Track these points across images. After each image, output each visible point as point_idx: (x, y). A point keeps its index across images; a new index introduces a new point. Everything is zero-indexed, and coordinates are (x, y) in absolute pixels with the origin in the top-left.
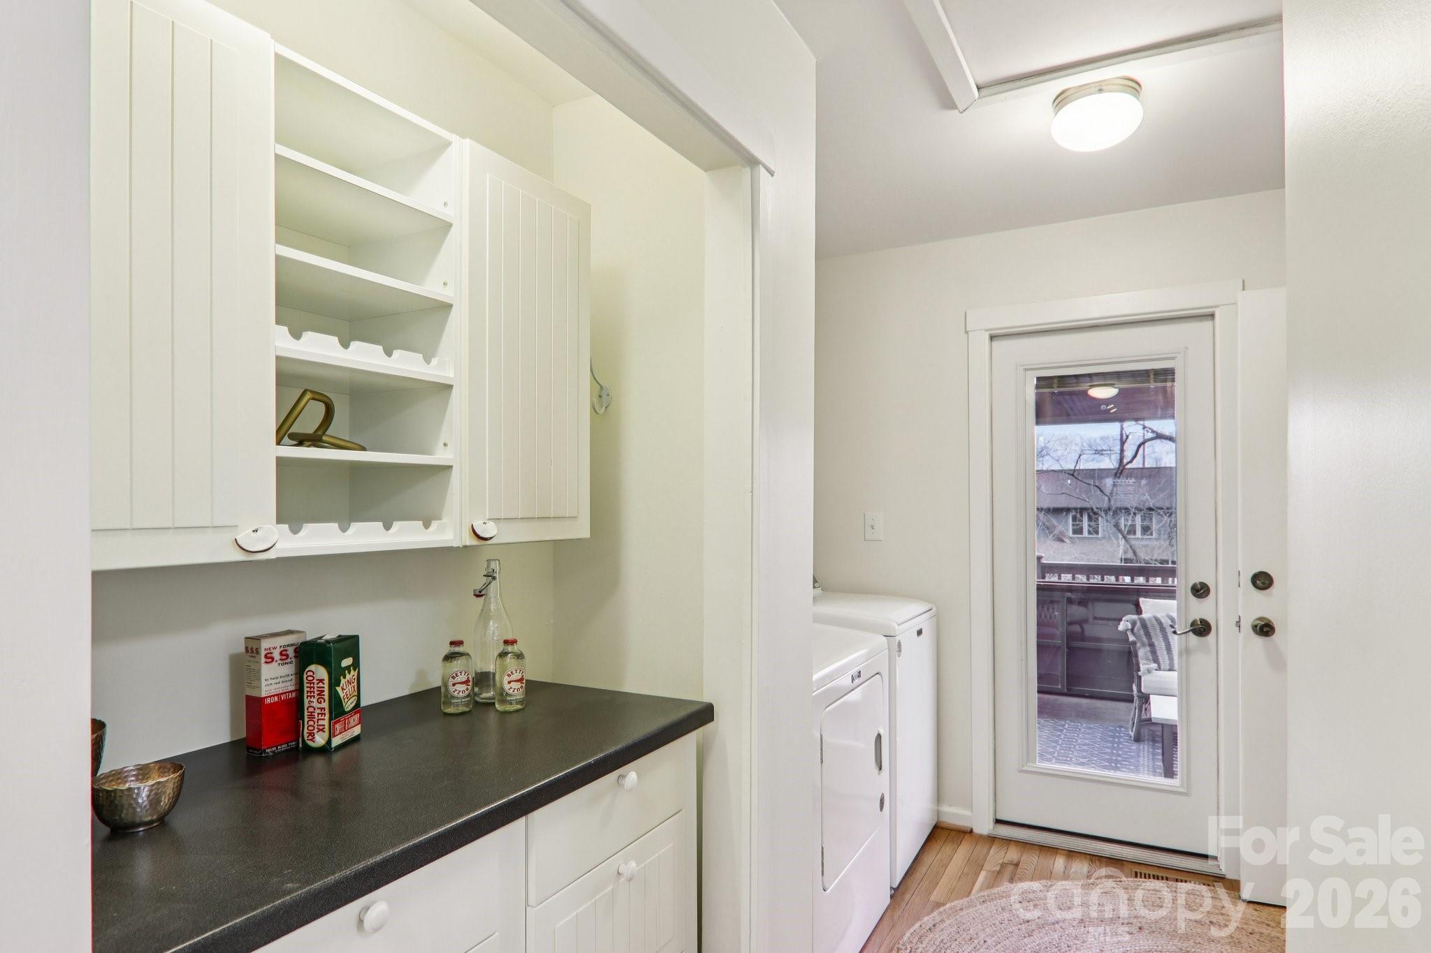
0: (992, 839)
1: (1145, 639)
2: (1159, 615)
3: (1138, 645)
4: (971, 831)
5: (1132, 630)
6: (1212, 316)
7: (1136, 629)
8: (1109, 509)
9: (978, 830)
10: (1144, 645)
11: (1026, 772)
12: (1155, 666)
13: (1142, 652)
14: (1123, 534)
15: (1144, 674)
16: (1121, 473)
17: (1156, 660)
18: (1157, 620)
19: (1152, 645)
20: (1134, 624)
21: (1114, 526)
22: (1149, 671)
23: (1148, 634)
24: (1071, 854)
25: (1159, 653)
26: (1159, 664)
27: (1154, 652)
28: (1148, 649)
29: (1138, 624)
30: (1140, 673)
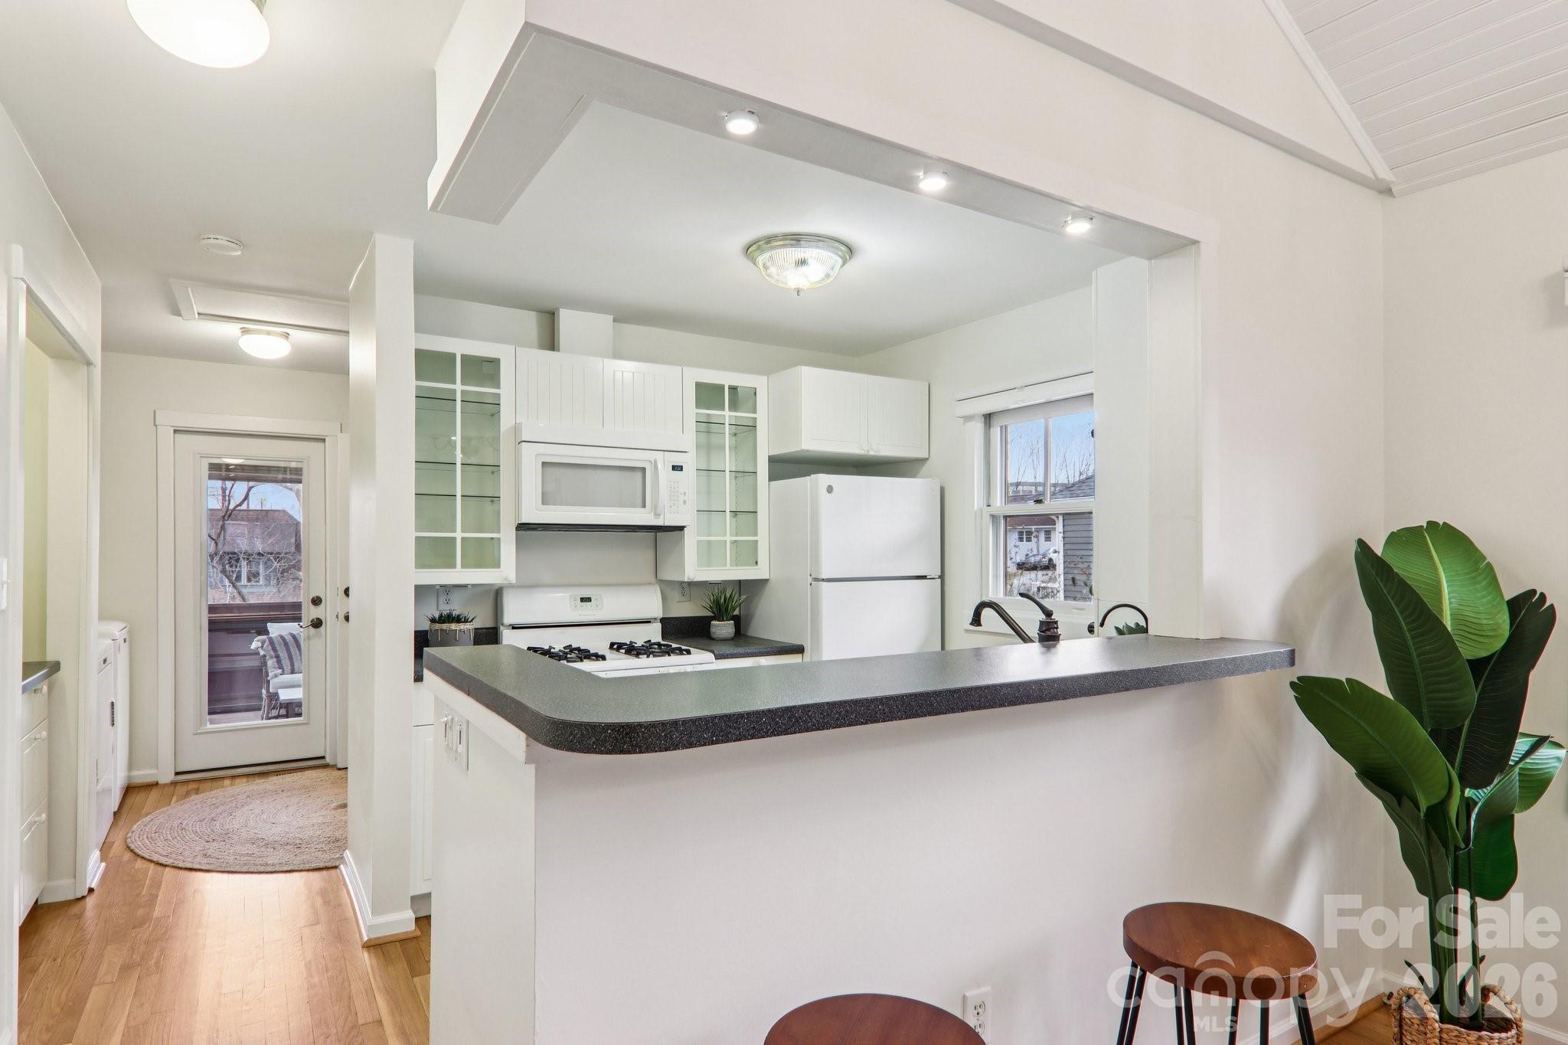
0: (174, 784)
1: (272, 653)
2: (283, 634)
3: (267, 658)
4: (157, 784)
5: (262, 647)
6: (324, 440)
7: (265, 646)
8: (216, 554)
9: (162, 781)
10: (271, 657)
11: (200, 733)
12: (280, 671)
13: (271, 663)
14: (230, 581)
15: (272, 678)
16: (229, 516)
17: (281, 667)
18: (282, 637)
19: (277, 657)
20: (263, 642)
21: (221, 572)
22: (276, 676)
23: (274, 649)
24: (233, 777)
25: (283, 662)
26: (283, 671)
27: (279, 661)
28: (275, 660)
29: (267, 642)
30: (269, 678)
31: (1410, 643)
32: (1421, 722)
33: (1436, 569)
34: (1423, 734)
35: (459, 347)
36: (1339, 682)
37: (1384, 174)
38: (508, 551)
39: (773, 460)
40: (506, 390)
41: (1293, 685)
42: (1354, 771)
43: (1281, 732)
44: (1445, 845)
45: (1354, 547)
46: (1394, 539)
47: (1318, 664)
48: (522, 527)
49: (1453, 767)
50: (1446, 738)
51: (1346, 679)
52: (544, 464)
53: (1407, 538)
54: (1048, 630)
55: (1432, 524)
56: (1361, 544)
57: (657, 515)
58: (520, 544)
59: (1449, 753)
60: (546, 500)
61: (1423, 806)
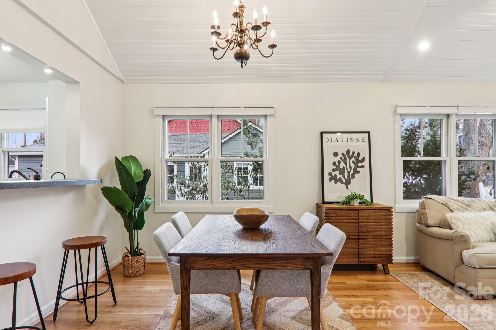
31: (126, 179)
32: (128, 195)
33: (131, 165)
34: (128, 197)
36: (111, 187)
37: (122, 78)
41: (102, 189)
42: (114, 208)
43: (98, 202)
44: (132, 220)
45: (115, 159)
46: (123, 158)
47: (107, 184)
49: (134, 204)
50: (132, 198)
51: (113, 187)
53: (126, 158)
54: (37, 177)
55: (130, 156)
56: (116, 158)
59: (133, 202)
61: (128, 212)
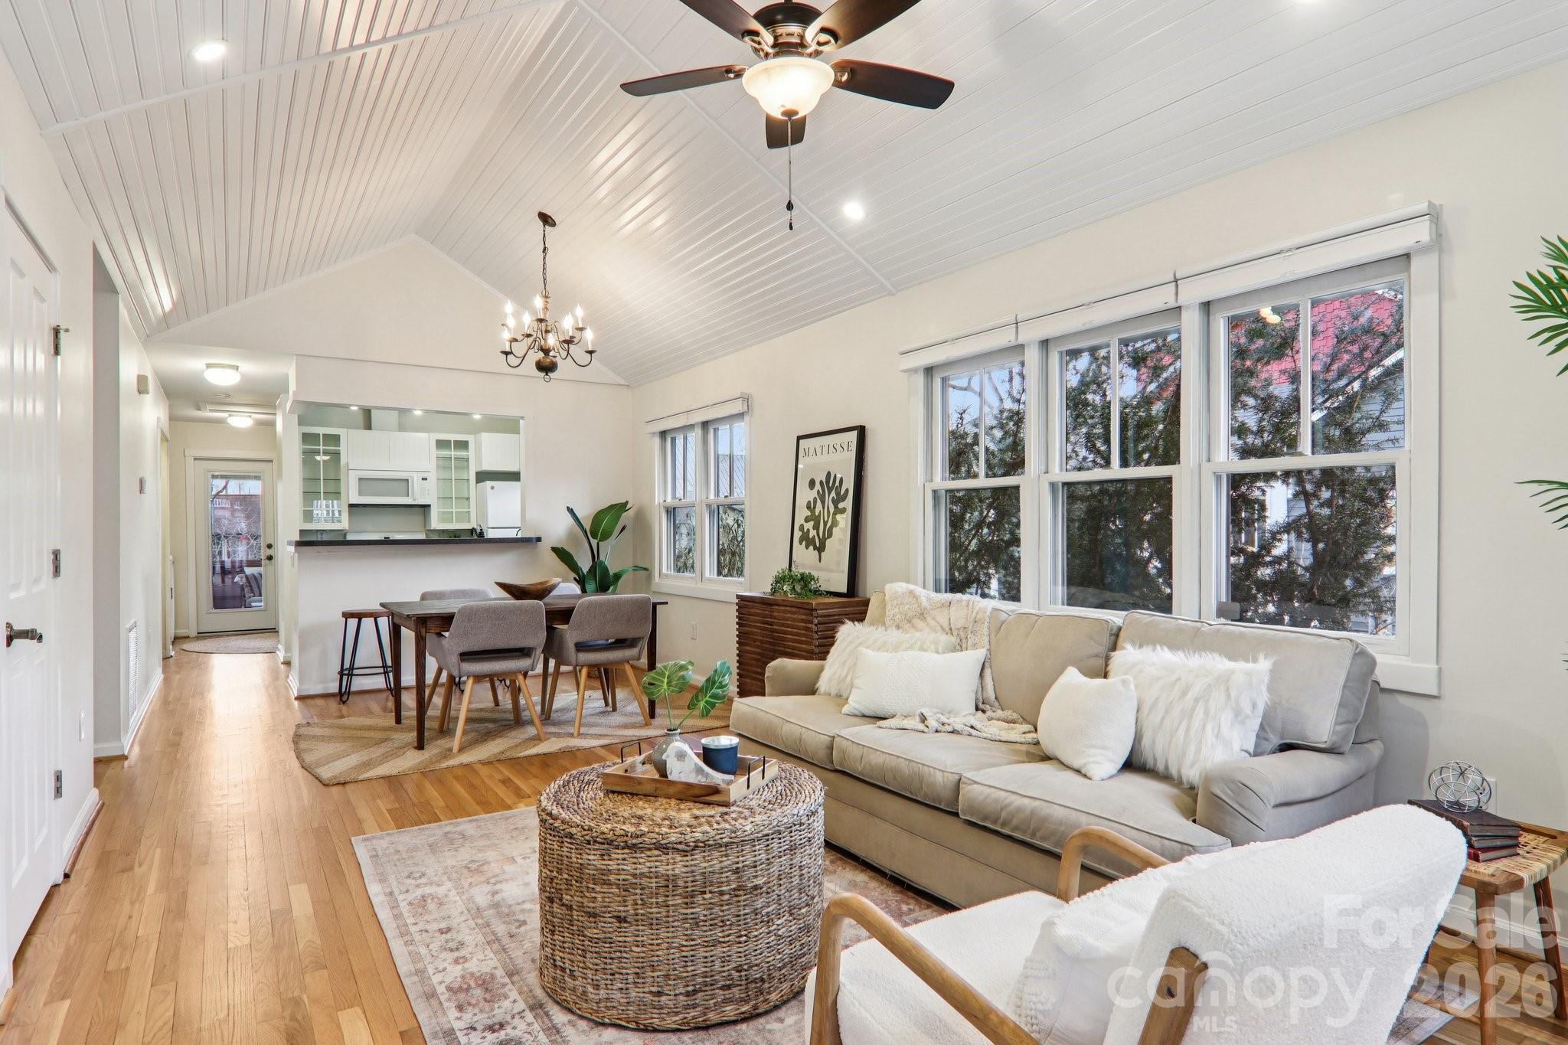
6: (272, 461)
12: (252, 594)
19: (250, 586)
26: (254, 594)
35: (321, 431)
38: (345, 516)
39: (478, 474)
40: (342, 449)
48: (351, 506)
52: (360, 479)
57: (414, 500)
58: (350, 513)
60: (360, 493)
